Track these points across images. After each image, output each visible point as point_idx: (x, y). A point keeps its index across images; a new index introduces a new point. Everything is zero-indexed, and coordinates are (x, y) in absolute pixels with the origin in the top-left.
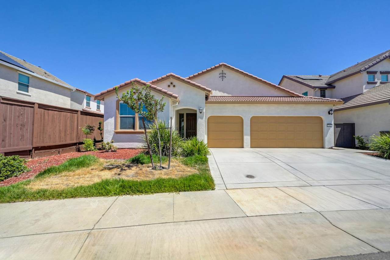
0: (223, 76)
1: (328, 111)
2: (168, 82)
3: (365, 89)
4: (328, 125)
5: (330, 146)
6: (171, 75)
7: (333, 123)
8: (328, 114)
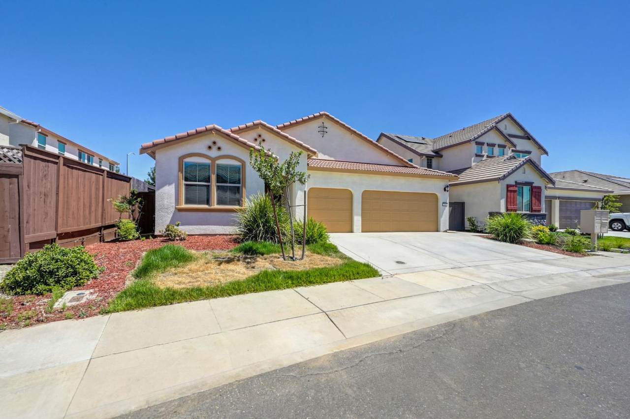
0: (323, 131)
1: (443, 188)
2: (254, 134)
3: (474, 162)
4: (444, 204)
5: (445, 230)
6: (261, 124)
7: (448, 202)
8: (443, 190)
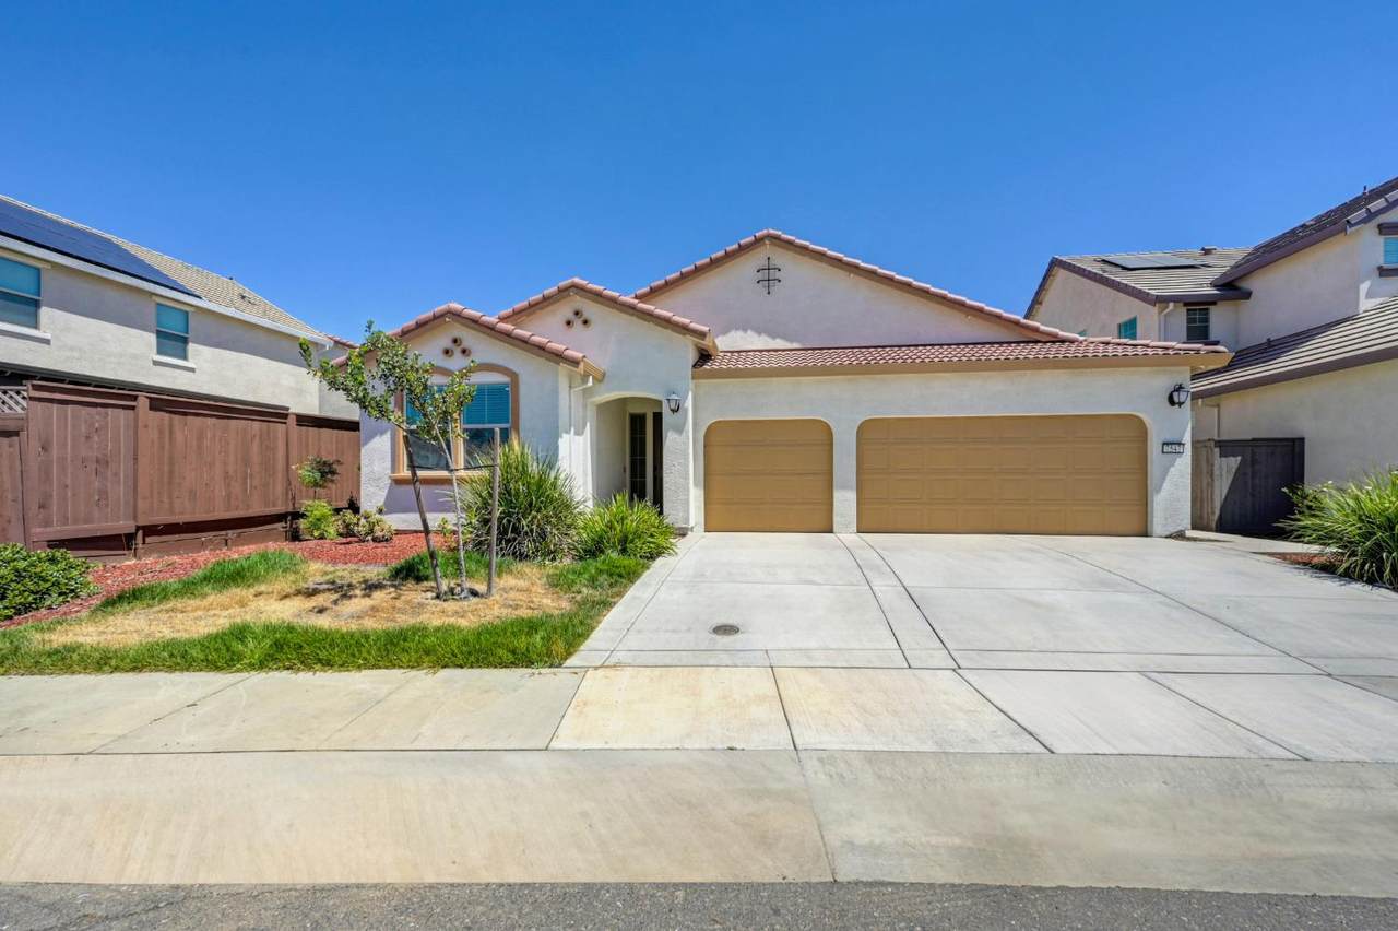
0: (768, 276)
1: (1168, 394)
2: (564, 310)
4: (1167, 449)
6: (574, 286)
8: (1167, 403)
